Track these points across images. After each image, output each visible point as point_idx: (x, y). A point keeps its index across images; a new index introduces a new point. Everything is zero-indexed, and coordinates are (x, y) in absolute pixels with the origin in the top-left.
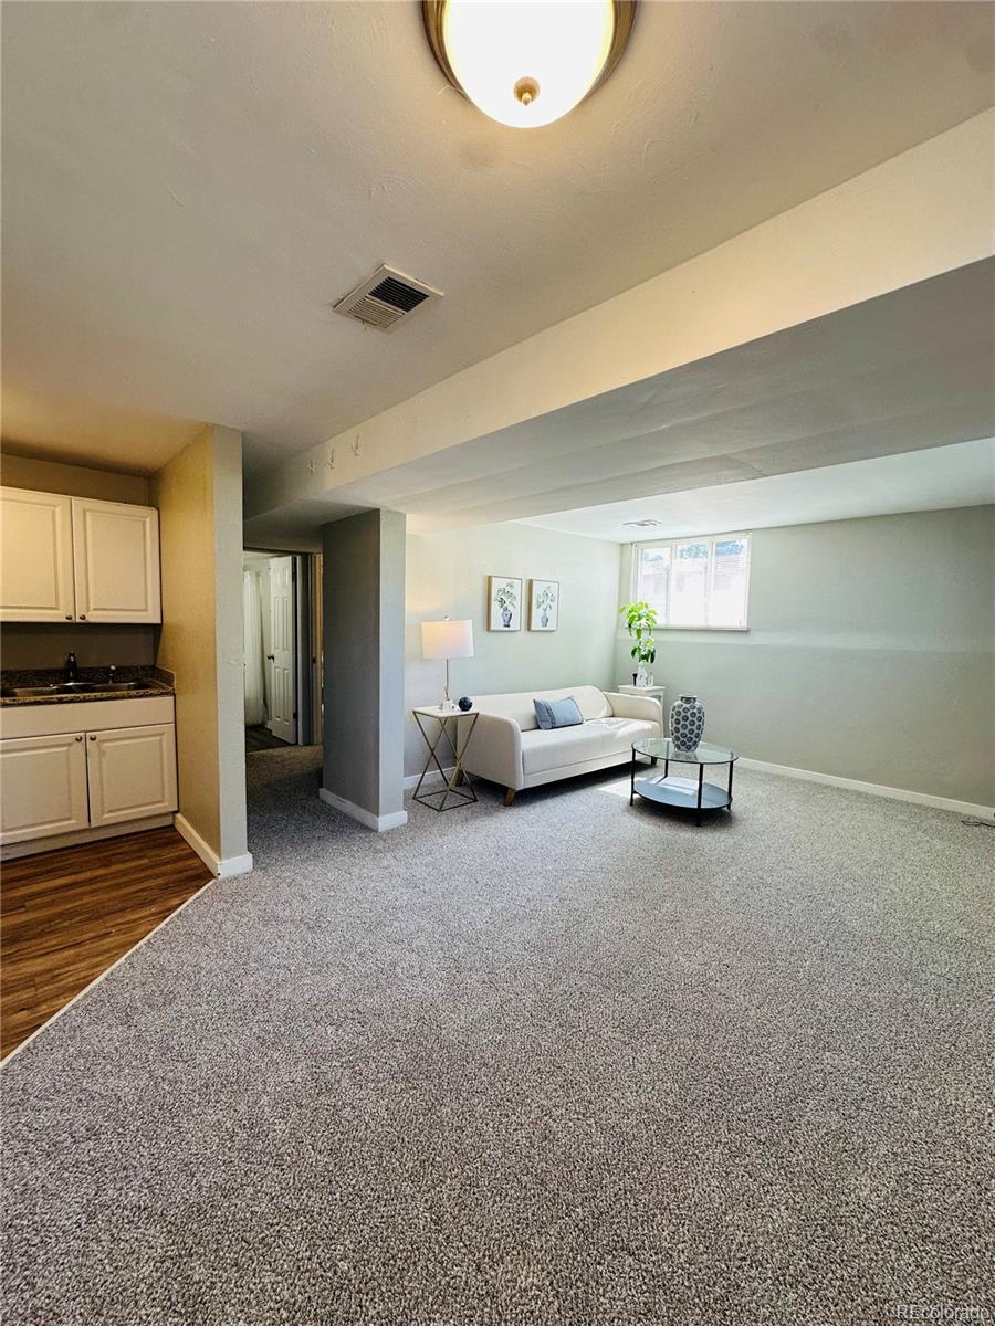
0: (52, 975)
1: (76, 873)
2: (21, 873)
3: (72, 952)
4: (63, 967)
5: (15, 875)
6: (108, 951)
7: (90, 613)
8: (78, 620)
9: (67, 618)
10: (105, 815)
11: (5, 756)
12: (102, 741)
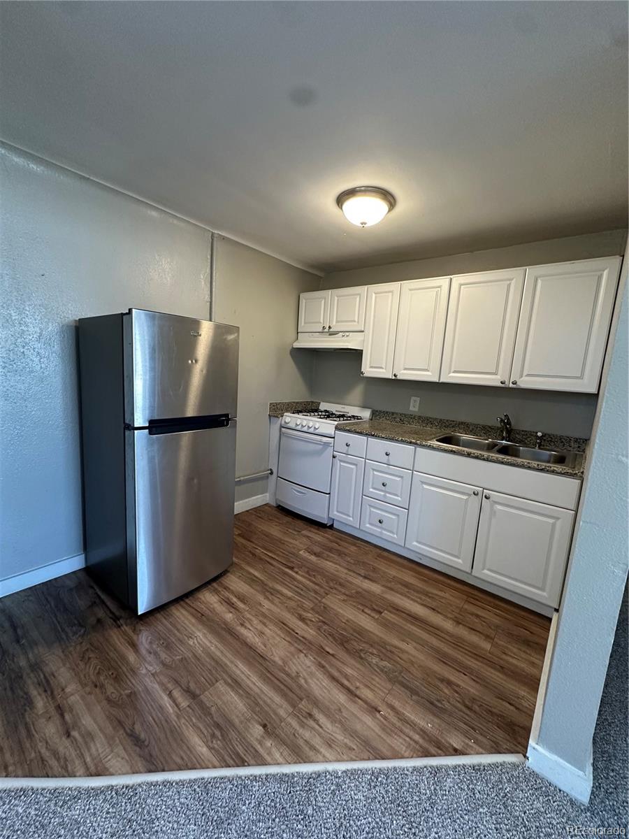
4: (320, 710)
7: (525, 378)
8: (511, 385)
9: (502, 383)
10: (483, 569)
11: (425, 486)
12: (496, 503)
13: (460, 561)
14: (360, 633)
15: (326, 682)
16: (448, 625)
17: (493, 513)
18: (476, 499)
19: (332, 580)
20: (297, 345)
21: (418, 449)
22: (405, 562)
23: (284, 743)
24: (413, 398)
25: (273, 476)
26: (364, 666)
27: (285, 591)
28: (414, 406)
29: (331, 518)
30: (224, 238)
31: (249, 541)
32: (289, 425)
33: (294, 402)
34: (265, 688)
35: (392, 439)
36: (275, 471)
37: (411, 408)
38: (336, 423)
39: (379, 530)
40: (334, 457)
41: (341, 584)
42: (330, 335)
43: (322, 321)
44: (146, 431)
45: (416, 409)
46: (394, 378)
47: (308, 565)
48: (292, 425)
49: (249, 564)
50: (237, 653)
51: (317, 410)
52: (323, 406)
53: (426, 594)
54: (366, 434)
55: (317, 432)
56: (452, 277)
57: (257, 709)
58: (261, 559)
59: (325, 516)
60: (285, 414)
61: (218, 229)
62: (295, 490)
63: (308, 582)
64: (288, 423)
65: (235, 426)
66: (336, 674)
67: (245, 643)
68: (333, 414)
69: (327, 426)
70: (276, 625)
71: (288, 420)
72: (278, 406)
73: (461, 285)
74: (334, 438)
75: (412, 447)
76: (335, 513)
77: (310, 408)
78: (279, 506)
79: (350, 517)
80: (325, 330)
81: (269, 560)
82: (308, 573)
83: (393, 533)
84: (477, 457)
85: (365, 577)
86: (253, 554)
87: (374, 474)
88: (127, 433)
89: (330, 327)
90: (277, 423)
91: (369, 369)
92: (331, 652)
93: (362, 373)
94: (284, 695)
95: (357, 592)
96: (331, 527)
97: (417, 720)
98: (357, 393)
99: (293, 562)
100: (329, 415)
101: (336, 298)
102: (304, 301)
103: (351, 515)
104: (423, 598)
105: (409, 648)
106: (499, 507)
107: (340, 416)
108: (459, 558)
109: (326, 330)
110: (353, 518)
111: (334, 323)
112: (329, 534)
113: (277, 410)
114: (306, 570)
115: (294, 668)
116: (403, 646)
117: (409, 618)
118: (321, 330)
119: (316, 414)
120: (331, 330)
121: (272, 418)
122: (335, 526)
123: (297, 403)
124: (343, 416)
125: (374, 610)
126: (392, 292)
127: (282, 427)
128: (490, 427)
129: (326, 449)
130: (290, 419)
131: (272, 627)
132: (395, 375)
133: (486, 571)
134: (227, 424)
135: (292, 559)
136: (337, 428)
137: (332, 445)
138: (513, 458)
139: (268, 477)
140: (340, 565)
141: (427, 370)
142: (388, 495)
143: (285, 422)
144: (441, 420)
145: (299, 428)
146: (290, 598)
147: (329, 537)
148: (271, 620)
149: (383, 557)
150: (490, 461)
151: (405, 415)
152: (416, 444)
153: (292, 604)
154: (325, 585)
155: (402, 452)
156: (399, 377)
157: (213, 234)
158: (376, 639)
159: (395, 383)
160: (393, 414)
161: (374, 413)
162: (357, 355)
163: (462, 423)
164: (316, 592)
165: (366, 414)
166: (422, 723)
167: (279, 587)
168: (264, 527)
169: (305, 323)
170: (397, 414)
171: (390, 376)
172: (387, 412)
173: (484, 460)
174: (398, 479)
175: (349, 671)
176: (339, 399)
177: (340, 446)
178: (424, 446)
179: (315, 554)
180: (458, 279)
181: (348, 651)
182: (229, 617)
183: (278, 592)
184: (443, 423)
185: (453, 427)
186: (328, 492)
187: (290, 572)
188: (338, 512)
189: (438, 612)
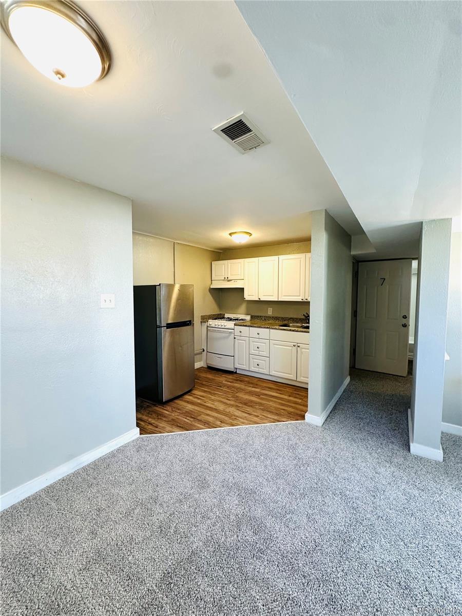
0: (236, 418)
1: (281, 394)
2: (274, 387)
3: (247, 415)
4: (239, 418)
5: (271, 386)
6: (251, 421)
8: (305, 300)
9: (302, 300)
11: (275, 346)
12: (302, 348)
13: (292, 376)
14: (252, 401)
15: (240, 412)
16: (286, 397)
17: (302, 353)
18: (295, 348)
19: (239, 389)
20: (212, 287)
21: (271, 330)
22: (270, 382)
23: (228, 424)
24: (269, 308)
25: (204, 352)
26: (253, 408)
27: (219, 393)
28: (270, 312)
29: (235, 368)
30: (179, 243)
31: (199, 380)
32: (211, 326)
33: (213, 315)
34: (219, 415)
35: (260, 327)
36: (205, 350)
37: (269, 313)
38: (234, 323)
39: (257, 369)
40: (235, 338)
41: (243, 390)
42: (228, 281)
43: (223, 275)
44: (166, 328)
45: (271, 314)
47: (228, 385)
48: (213, 325)
49: (201, 387)
50: (206, 409)
51: (224, 318)
52: (226, 316)
53: (278, 390)
54: (249, 326)
55: (226, 327)
56: (279, 256)
57: (217, 419)
58: (206, 385)
59: (233, 367)
60: (209, 320)
61: (175, 240)
62: (216, 357)
63: (228, 390)
65: (193, 325)
66: (244, 411)
67: (207, 407)
68: (232, 319)
69: (231, 324)
72: (205, 317)
73: (282, 260)
74: (234, 329)
75: (268, 330)
76: (237, 365)
77: (220, 317)
78: (209, 367)
81: (209, 385)
82: (228, 387)
83: (263, 369)
84: (293, 331)
86: (203, 384)
88: (158, 329)
90: (205, 325)
91: (248, 296)
92: (241, 406)
93: (245, 299)
94: (226, 416)
96: (236, 373)
98: (243, 307)
99: (220, 385)
100: (230, 319)
101: (230, 265)
102: (214, 265)
103: (244, 364)
106: (304, 350)
107: (236, 320)
109: (226, 279)
110: (245, 366)
111: (230, 276)
112: (235, 375)
113: (204, 319)
115: (228, 411)
116: (268, 403)
118: (223, 279)
120: (228, 279)
121: (202, 323)
122: (237, 372)
124: (237, 319)
126: (254, 262)
127: (208, 327)
128: (302, 319)
129: (231, 335)
130: (212, 323)
131: (217, 402)
132: (259, 299)
133: (302, 378)
134: (191, 325)
136: (235, 325)
137: (233, 333)
138: (307, 329)
139: (202, 353)
141: (272, 296)
142: (260, 352)
143: (209, 324)
144: (282, 317)
145: (217, 326)
151: (266, 317)
152: (270, 328)
153: (223, 396)
154: (235, 390)
155: (264, 332)
156: (261, 300)
157: (174, 243)
158: (258, 402)
159: (259, 302)
160: (261, 316)
161: (252, 317)
162: (242, 290)
163: (291, 318)
164: (232, 393)
165: (248, 318)
166: (273, 418)
167: (217, 393)
168: (203, 375)
169: (215, 276)
170: (263, 316)
171: (257, 299)
172: (258, 316)
173: (296, 331)
174: (264, 344)
175: (248, 410)
176: (234, 311)
177: (237, 333)
178: (273, 328)
179: (230, 382)
180: (281, 257)
181: (247, 406)
182: (199, 401)
184: (283, 319)
185: (287, 321)
186: (233, 355)
187: (220, 388)
188: (238, 364)
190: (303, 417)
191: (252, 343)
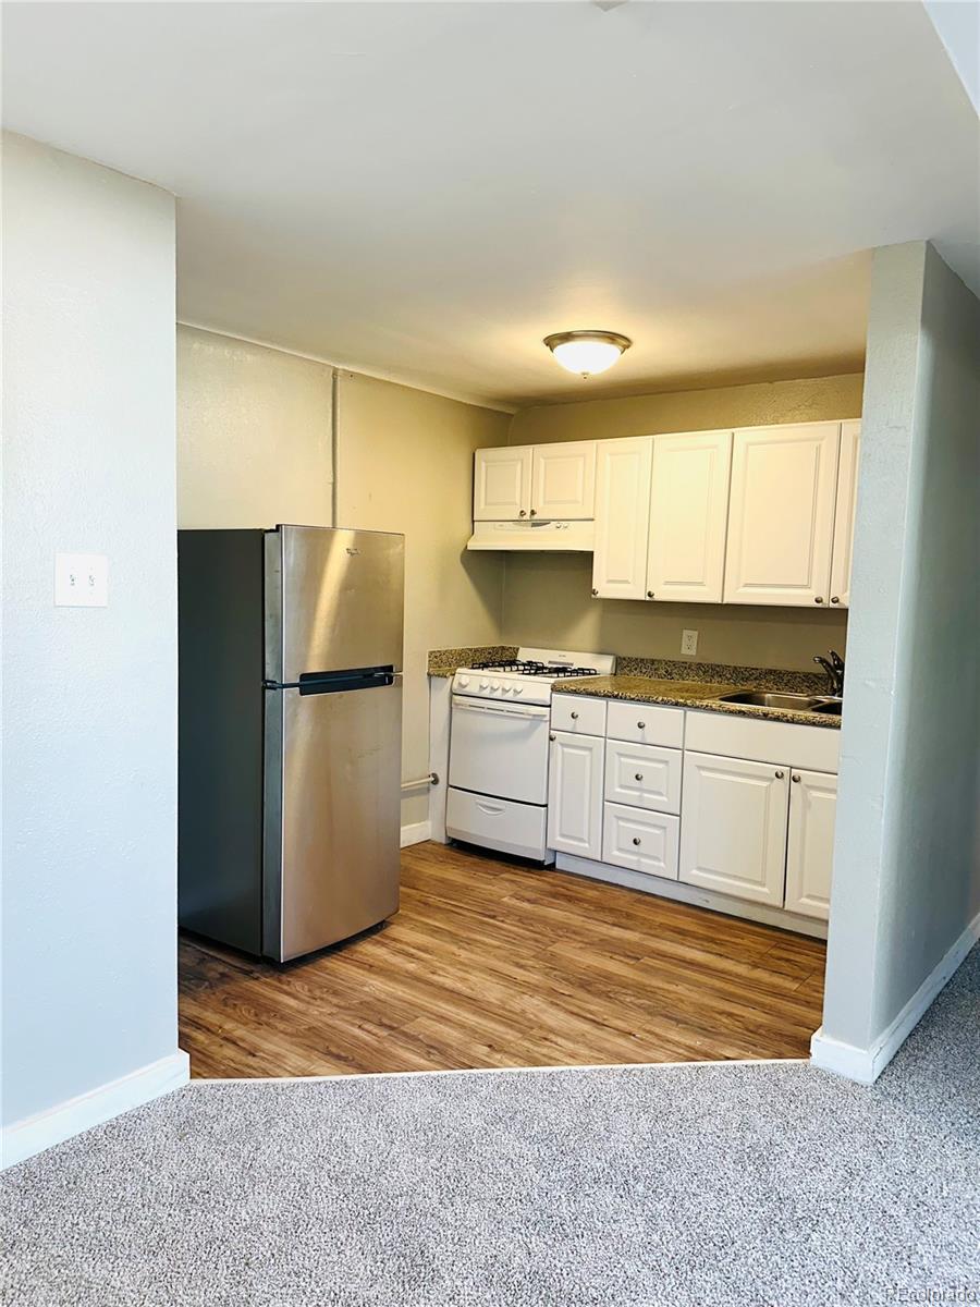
0: (546, 1034)
3: (586, 1027)
4: (557, 1035)
6: (601, 1050)
8: (832, 605)
9: (817, 601)
10: (800, 898)
11: (705, 774)
12: (809, 787)
13: (765, 890)
14: (608, 977)
15: (562, 1015)
16: (742, 970)
17: (807, 804)
18: (782, 785)
19: (561, 929)
20: (474, 545)
21: (691, 714)
22: (682, 908)
23: (515, 1056)
24: (686, 633)
25: (438, 786)
26: (616, 1004)
27: (487, 940)
28: (689, 646)
29: (550, 850)
30: (352, 375)
31: (414, 888)
32: (468, 690)
33: (471, 650)
34: (484, 1022)
35: (647, 701)
36: (441, 777)
37: (684, 651)
38: (552, 681)
39: (635, 858)
40: (551, 739)
41: (574, 933)
42: (534, 525)
43: (518, 501)
44: (297, 689)
45: (693, 652)
46: (648, 598)
47: (519, 913)
48: (473, 689)
49: (420, 914)
50: (435, 996)
51: (512, 663)
52: (524, 655)
53: (713, 940)
54: (605, 696)
55: (519, 698)
56: (734, 430)
57: (477, 1036)
58: (439, 908)
59: (541, 846)
60: (459, 670)
61: (340, 362)
62: (481, 805)
63: (522, 931)
64: (465, 686)
65: (400, 685)
66: (576, 1010)
67: (443, 988)
68: (543, 668)
69: (538, 688)
70: (481, 971)
71: (464, 680)
72: (444, 657)
73: (748, 445)
74: (550, 706)
75: (679, 712)
76: (559, 839)
77: (501, 659)
78: (454, 841)
79: (584, 841)
80: (524, 518)
81: (453, 909)
82: (519, 921)
83: (657, 859)
84: (777, 719)
85: (614, 925)
86: (426, 904)
87: (620, 761)
88: (268, 694)
89: (533, 513)
90: (443, 688)
91: (607, 582)
92: (567, 993)
93: (594, 592)
94: (511, 1027)
95: (601, 940)
96: (552, 867)
97: (682, 1040)
98: (588, 626)
99: (493, 910)
100: (536, 669)
101: (542, 461)
102: (483, 464)
103: (586, 839)
104: (706, 944)
105: (681, 989)
106: (816, 794)
107: (557, 671)
108: (764, 885)
109: (527, 517)
110: (589, 843)
111: (541, 504)
112: (549, 877)
113: (442, 664)
114: (517, 918)
115: (517, 1006)
116: (672, 987)
117: (684, 964)
118: (516, 517)
119: (515, 668)
120: (535, 517)
121: (433, 679)
122: (558, 866)
123: (476, 650)
124: (564, 670)
125: (629, 956)
126: (638, 451)
127: (453, 694)
128: (815, 675)
129: (536, 728)
130: (469, 678)
131: (478, 974)
132: (650, 595)
133: (804, 900)
134: (390, 682)
135: (490, 908)
136: (555, 689)
137: (548, 718)
138: (830, 716)
139: (428, 790)
140: (572, 913)
141: (701, 584)
142: (646, 795)
143: (460, 684)
144: (735, 668)
145: (486, 693)
146: (499, 947)
147: (551, 880)
148: (474, 968)
149: (645, 903)
150: (797, 723)
151: (674, 664)
152: (686, 705)
153: (503, 952)
154: (548, 931)
155: (663, 720)
156: (655, 598)
157: (335, 371)
158: (630, 982)
159: (652, 608)
160: (653, 662)
161: (620, 664)
162: (585, 559)
163: (770, 671)
164: (536, 941)
165: (605, 665)
166: (688, 1042)
168: (430, 870)
169: (488, 504)
170: (659, 661)
171: (642, 596)
172: (642, 660)
173: (788, 721)
174: (661, 766)
175: (592, 1008)
176: (551, 641)
177: (561, 719)
178: (697, 707)
179: (529, 901)
180: (744, 435)
181: (589, 992)
182: (411, 966)
183: (476, 940)
184: (739, 674)
185: (756, 679)
186: (544, 803)
187: (491, 921)
188: (563, 836)
189: (727, 958)
190: (803, 1048)
191: (614, 760)
